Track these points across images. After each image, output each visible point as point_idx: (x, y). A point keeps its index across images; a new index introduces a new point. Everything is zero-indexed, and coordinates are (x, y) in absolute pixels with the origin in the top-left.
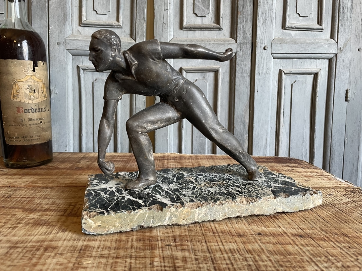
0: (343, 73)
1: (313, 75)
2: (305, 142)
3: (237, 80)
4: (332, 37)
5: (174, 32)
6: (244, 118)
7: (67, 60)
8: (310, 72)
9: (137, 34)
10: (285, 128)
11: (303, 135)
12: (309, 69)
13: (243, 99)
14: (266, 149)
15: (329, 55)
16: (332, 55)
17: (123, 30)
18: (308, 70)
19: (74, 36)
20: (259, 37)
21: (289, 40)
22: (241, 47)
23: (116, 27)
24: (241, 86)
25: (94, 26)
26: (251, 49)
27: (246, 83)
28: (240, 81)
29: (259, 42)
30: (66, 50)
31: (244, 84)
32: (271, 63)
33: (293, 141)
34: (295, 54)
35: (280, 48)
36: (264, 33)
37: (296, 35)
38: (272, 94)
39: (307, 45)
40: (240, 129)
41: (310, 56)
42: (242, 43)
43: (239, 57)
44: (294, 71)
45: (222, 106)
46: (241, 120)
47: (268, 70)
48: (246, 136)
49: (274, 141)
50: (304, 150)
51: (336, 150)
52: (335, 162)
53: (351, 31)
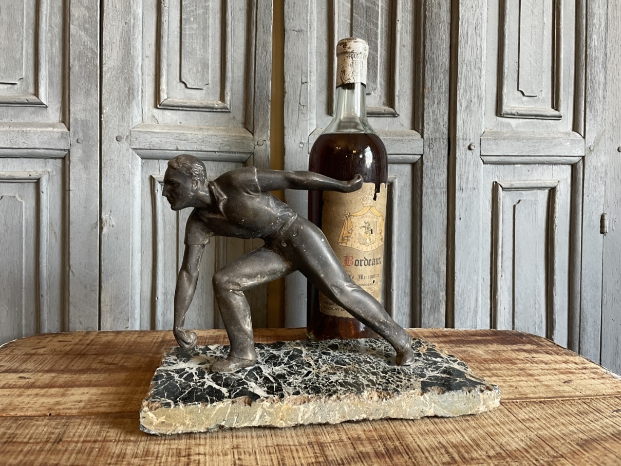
0: (595, 187)
1: (547, 191)
2: (539, 303)
3: (424, 199)
4: (575, 128)
5: (317, 119)
6: (438, 263)
7: (132, 166)
8: (544, 185)
9: (255, 122)
10: (506, 279)
11: (535, 290)
12: (541, 182)
13: (436, 231)
14: (476, 316)
15: (572, 158)
16: (577, 158)
17: (231, 115)
18: (539, 182)
19: (146, 125)
20: (460, 129)
21: (508, 135)
22: (431, 145)
23: (219, 110)
24: (431, 210)
25: (180, 108)
26: (447, 148)
27: (439, 204)
28: (431, 202)
29: (461, 137)
30: (131, 150)
31: (436, 206)
32: (479, 171)
33: (520, 301)
34: (518, 158)
35: (494, 147)
36: (469, 122)
37: (518, 126)
38: (483, 223)
39: (537, 142)
40: (432, 282)
41: (543, 160)
42: (432, 139)
43: (427, 162)
44: (517, 184)
45: (399, 242)
46: (434, 267)
47: (476, 184)
48: (443, 294)
49: (489, 302)
50: (537, 316)
51: (588, 316)
52: (589, 334)
53: (605, 119)
